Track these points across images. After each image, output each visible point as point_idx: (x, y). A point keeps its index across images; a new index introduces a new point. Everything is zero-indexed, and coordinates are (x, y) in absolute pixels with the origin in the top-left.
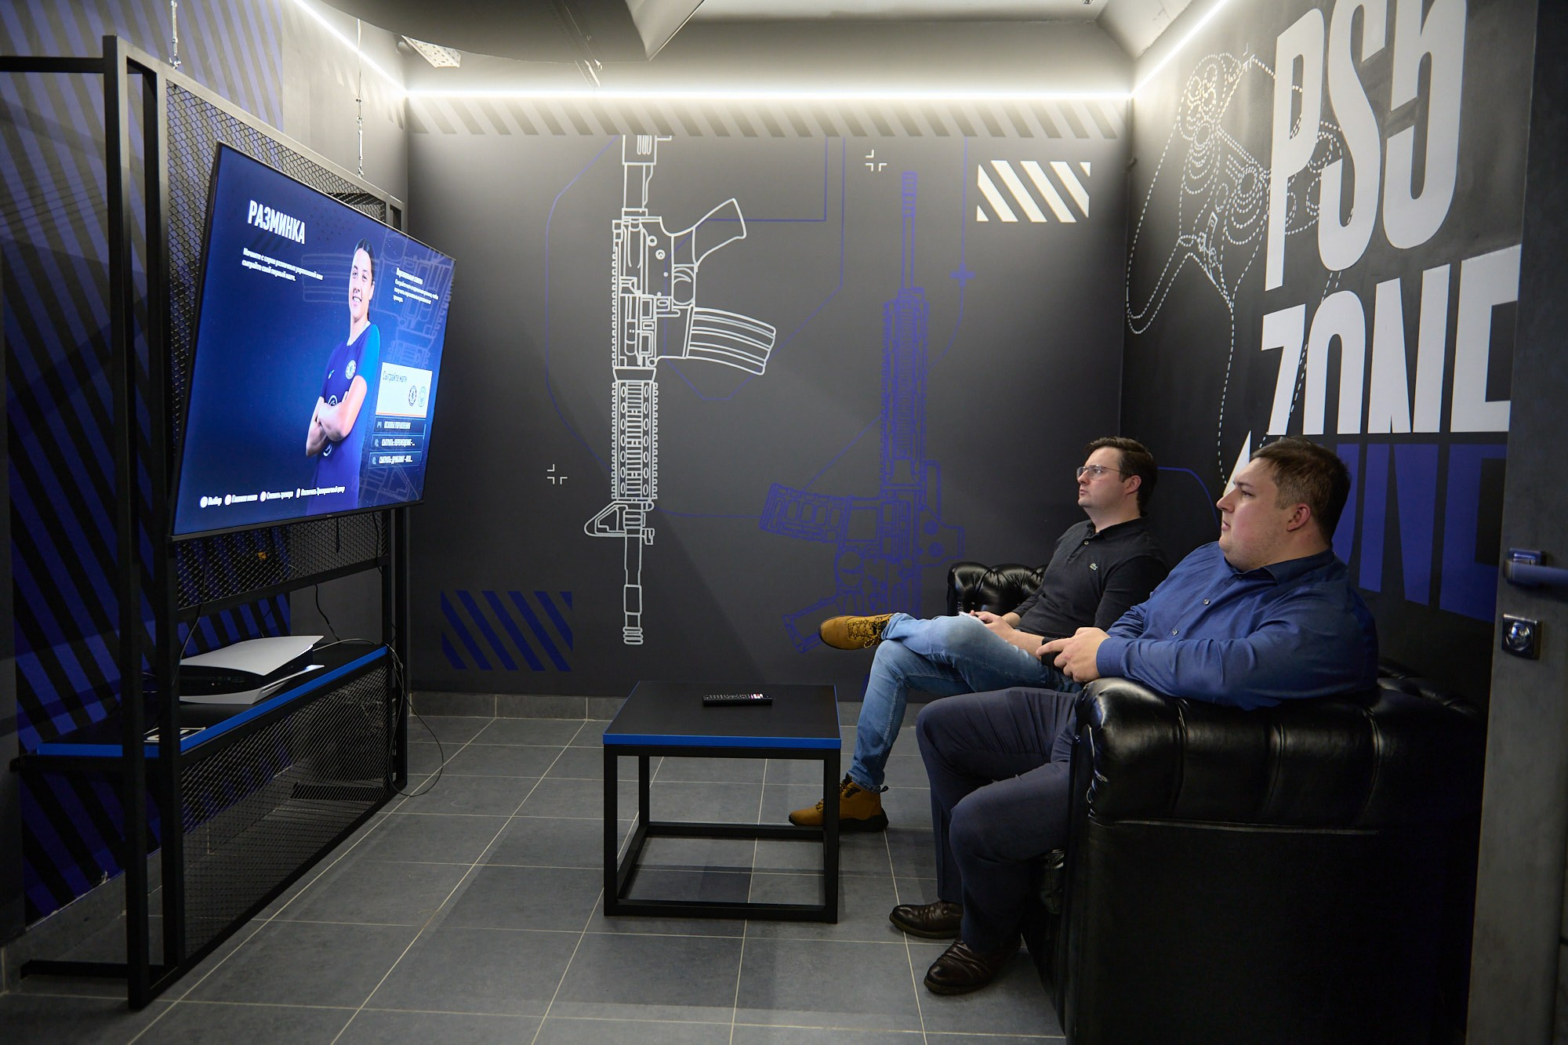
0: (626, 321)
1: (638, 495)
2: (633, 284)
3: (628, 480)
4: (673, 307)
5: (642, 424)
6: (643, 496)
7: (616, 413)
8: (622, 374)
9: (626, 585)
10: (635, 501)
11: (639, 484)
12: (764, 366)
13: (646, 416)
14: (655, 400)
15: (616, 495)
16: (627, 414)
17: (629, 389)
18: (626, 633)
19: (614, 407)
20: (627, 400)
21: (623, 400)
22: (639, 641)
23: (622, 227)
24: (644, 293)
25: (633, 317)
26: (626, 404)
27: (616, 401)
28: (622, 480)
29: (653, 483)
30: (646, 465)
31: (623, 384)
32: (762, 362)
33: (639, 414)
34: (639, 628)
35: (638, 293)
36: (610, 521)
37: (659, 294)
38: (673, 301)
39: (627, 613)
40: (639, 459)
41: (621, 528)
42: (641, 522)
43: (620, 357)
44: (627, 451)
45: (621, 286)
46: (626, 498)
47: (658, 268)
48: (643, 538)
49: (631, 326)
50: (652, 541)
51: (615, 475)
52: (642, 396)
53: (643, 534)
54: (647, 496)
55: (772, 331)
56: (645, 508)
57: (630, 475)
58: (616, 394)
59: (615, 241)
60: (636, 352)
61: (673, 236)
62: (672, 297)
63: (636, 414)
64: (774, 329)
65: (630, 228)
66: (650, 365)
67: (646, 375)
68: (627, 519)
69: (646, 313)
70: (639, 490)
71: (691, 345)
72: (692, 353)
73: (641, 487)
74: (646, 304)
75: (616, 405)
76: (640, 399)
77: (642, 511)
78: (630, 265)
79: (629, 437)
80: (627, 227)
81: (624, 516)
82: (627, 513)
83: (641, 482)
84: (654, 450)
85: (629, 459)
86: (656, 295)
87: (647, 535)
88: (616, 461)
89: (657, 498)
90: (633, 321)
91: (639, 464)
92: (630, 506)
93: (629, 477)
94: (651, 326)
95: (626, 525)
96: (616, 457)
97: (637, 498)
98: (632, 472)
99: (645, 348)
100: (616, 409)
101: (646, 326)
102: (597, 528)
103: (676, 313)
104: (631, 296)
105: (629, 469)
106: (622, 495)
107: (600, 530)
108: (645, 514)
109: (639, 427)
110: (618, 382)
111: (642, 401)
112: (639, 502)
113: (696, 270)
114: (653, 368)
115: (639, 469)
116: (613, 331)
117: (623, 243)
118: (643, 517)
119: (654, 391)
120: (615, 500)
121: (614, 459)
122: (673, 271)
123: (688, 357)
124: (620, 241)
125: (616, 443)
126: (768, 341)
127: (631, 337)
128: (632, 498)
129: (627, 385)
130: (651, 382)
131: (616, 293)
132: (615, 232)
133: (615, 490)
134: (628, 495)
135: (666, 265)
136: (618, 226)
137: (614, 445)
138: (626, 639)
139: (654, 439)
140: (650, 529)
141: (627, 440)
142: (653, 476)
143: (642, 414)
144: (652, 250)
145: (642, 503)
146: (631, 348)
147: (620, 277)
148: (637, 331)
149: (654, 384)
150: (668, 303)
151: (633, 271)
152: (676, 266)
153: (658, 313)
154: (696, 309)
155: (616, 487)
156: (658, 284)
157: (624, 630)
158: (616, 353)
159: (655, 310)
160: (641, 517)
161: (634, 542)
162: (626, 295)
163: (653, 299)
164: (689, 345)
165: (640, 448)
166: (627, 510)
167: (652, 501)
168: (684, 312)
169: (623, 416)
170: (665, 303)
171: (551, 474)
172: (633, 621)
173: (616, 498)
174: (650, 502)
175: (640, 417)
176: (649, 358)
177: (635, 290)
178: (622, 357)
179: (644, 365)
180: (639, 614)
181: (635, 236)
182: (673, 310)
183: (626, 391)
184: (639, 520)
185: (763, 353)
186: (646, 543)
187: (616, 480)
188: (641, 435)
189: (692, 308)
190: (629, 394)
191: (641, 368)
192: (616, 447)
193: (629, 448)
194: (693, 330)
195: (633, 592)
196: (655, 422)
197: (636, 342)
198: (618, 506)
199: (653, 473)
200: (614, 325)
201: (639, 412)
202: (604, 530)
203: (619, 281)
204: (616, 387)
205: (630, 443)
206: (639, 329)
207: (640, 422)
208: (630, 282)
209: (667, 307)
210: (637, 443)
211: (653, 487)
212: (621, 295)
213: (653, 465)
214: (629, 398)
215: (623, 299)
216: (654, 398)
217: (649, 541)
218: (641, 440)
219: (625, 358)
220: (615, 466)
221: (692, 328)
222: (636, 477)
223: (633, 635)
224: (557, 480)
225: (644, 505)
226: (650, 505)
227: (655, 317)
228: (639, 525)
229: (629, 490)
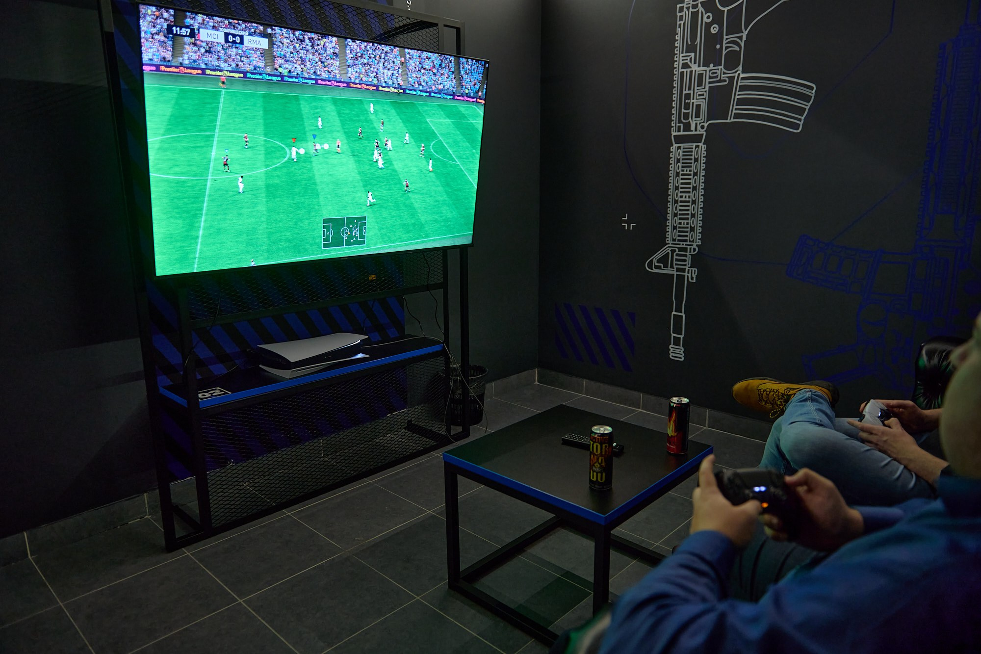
0: (684, 92)
1: (686, 241)
2: (691, 59)
3: (679, 227)
4: (723, 76)
5: (692, 181)
6: (690, 241)
7: (672, 172)
8: (679, 139)
9: (674, 313)
10: (683, 245)
11: (687, 232)
12: (801, 123)
13: (695, 174)
14: (703, 160)
15: (669, 239)
16: (681, 173)
17: (683, 152)
18: (672, 350)
19: (671, 167)
20: (681, 161)
21: (678, 161)
22: (681, 358)
23: (685, 10)
24: (699, 66)
25: (690, 89)
26: (680, 165)
27: (673, 162)
28: (675, 228)
29: (698, 231)
30: (693, 216)
31: (679, 148)
32: (800, 120)
33: (690, 173)
34: (681, 347)
35: (694, 67)
36: (664, 260)
37: (712, 65)
38: (723, 70)
39: (673, 335)
40: (688, 210)
41: (672, 267)
42: (687, 263)
43: (678, 125)
44: (680, 204)
45: (681, 62)
46: (677, 242)
47: (712, 40)
48: (688, 276)
49: (688, 96)
50: (695, 279)
51: (669, 223)
52: (693, 157)
53: (688, 273)
54: (693, 241)
55: (812, 88)
56: (690, 252)
57: (680, 223)
58: (673, 156)
59: (678, 23)
60: (690, 119)
61: (726, 9)
62: (722, 67)
63: (688, 172)
64: (814, 86)
65: (691, 10)
66: (701, 130)
67: (697, 138)
68: (677, 260)
69: (700, 84)
70: (686, 236)
71: (736, 109)
72: (737, 116)
73: (688, 234)
74: (700, 76)
75: (673, 165)
76: (691, 159)
77: (688, 254)
78: (689, 43)
79: (681, 192)
80: (688, 8)
81: (675, 257)
82: (677, 255)
83: (689, 230)
84: (700, 203)
85: (681, 210)
86: (709, 67)
87: (691, 274)
88: (670, 212)
89: (700, 243)
90: (689, 92)
91: (688, 214)
92: (680, 249)
93: (680, 226)
94: (703, 95)
95: (676, 264)
96: (671, 209)
97: (685, 243)
98: (682, 221)
99: (697, 115)
100: (672, 169)
101: (699, 95)
102: (654, 266)
103: (725, 81)
104: (689, 70)
105: (680, 219)
106: (674, 240)
107: (657, 267)
108: (690, 256)
109: (689, 184)
110: (675, 146)
111: (693, 161)
112: (686, 246)
113: (744, 38)
114: (703, 132)
115: (687, 219)
116: (674, 103)
117: (684, 23)
118: (689, 259)
119: (703, 152)
120: (669, 244)
121: (670, 211)
122: (725, 42)
123: (733, 120)
124: (682, 23)
125: (671, 197)
126: (806, 98)
127: (687, 106)
128: (681, 243)
129: (682, 148)
130: (701, 144)
131: (677, 69)
132: (679, 15)
133: (669, 235)
134: (679, 240)
135: (719, 37)
136: (681, 10)
137: (670, 199)
138: (671, 354)
139: (700, 194)
140: (693, 269)
141: (680, 194)
142: (699, 225)
143: (692, 173)
144: (708, 25)
145: (689, 247)
146: (686, 116)
147: (681, 55)
148: (692, 101)
149: (703, 146)
150: (719, 72)
151: (691, 48)
152: (728, 37)
153: (710, 83)
154: (742, 76)
155: (669, 233)
156: (711, 57)
157: (670, 348)
158: (675, 122)
159: (708, 80)
160: (687, 259)
161: (681, 278)
162: (685, 70)
163: (706, 71)
164: (734, 109)
165: (689, 202)
166: (677, 252)
167: (697, 245)
168: (731, 79)
169: (678, 174)
170: (716, 73)
171: (625, 222)
172: (677, 342)
173: (669, 242)
174: (695, 246)
175: (690, 175)
176: (700, 123)
177: (692, 65)
178: (679, 125)
179: (696, 130)
180: (682, 337)
181: (695, 15)
182: (722, 79)
183: (681, 154)
184: (685, 261)
185: (801, 111)
186: (690, 280)
187: (670, 227)
188: (691, 190)
189: (739, 74)
190: (683, 155)
191: (694, 133)
192: (671, 200)
193: (681, 202)
194: (738, 95)
195: (678, 319)
196: (702, 179)
197: (690, 110)
198: (670, 249)
199: (699, 222)
200: (674, 97)
201: (690, 171)
202: (659, 268)
203: (680, 58)
204: (674, 150)
205: (681, 197)
206: (693, 99)
207: (690, 179)
208: (689, 58)
209: (717, 77)
210: (687, 197)
211: (698, 234)
212: (681, 70)
213: (699, 216)
214: (683, 159)
215: (682, 73)
216: (702, 159)
217: (692, 279)
218: (690, 194)
219: (681, 125)
220: (670, 216)
221: (737, 93)
222: (686, 225)
223: (677, 353)
224: (629, 226)
225: (690, 248)
226: (695, 250)
227: (708, 86)
228: (685, 265)
229: (679, 236)
